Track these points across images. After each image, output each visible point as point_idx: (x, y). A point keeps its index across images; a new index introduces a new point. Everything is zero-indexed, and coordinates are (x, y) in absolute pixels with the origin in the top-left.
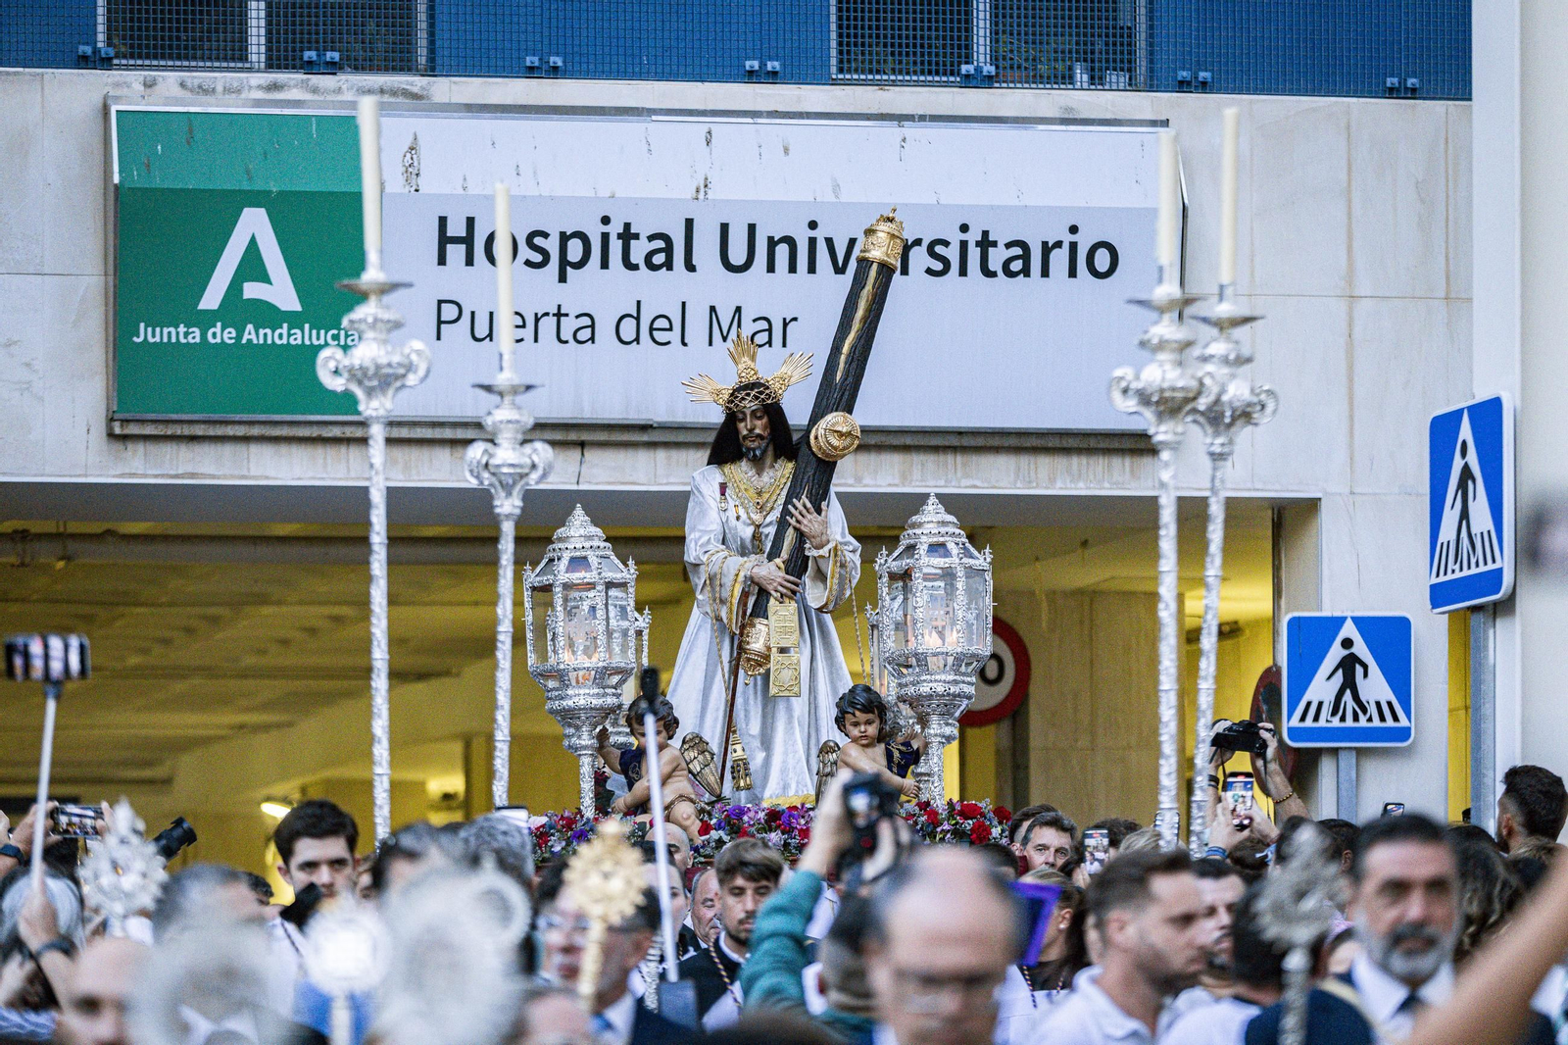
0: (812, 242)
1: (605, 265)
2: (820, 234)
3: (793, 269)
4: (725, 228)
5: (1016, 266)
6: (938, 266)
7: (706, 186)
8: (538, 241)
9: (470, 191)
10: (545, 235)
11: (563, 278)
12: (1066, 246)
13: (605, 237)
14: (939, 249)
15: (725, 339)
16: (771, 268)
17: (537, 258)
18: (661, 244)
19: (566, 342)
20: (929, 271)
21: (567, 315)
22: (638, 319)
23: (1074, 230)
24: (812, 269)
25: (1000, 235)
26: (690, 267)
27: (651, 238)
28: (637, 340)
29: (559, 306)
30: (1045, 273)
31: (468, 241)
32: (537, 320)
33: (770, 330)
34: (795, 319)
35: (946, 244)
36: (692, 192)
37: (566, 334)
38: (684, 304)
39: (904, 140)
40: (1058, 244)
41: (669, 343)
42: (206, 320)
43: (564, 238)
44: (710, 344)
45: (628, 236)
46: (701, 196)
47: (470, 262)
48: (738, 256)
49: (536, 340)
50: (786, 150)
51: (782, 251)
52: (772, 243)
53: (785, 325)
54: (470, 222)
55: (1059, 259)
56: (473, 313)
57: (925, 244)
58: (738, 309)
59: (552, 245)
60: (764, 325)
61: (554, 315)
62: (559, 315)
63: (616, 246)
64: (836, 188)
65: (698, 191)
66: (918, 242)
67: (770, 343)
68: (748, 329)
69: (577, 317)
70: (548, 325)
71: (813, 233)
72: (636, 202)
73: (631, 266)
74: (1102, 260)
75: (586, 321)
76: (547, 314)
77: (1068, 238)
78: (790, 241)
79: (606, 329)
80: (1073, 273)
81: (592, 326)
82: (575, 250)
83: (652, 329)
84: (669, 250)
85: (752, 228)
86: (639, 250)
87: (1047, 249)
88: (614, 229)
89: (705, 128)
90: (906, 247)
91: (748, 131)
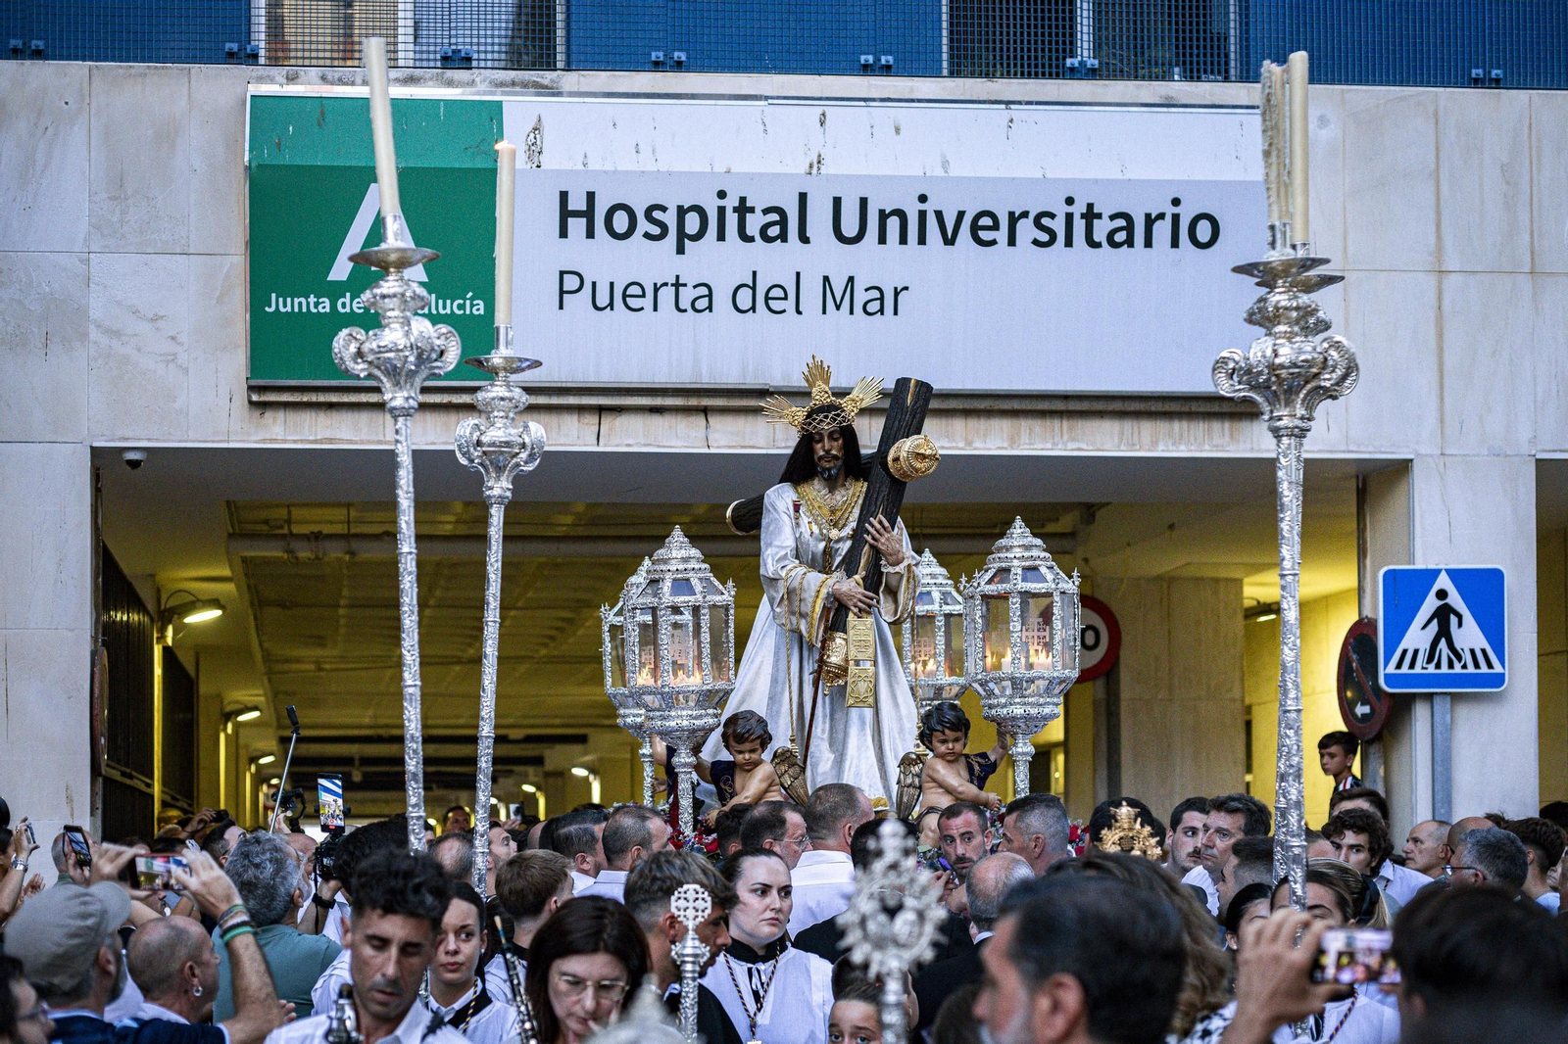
0: (922, 215)
1: (721, 237)
2: (930, 207)
3: (903, 240)
4: (837, 202)
5: (1120, 237)
6: (1044, 237)
7: (819, 162)
8: (657, 214)
9: (591, 167)
10: (664, 209)
11: (681, 250)
12: (1169, 218)
13: (722, 211)
14: (1045, 221)
15: (838, 308)
16: (882, 240)
17: (656, 230)
18: (775, 217)
19: (685, 311)
20: (1036, 242)
21: (685, 285)
22: (754, 289)
23: (1176, 202)
24: (922, 241)
25: (1105, 208)
26: (804, 239)
27: (766, 211)
28: (753, 308)
29: (678, 277)
30: (1148, 243)
31: (589, 214)
32: (656, 290)
33: (882, 299)
34: (906, 288)
35: (1052, 216)
36: (804, 168)
37: (685, 303)
38: (798, 274)
39: (1011, 121)
40: (1161, 216)
41: (784, 311)
42: (335, 291)
43: (682, 212)
44: (824, 312)
45: (743, 209)
46: (815, 171)
47: (590, 234)
48: (850, 228)
49: (655, 309)
50: (897, 130)
51: (893, 223)
52: (883, 216)
53: (897, 294)
54: (591, 196)
55: (1162, 230)
56: (594, 284)
57: (1032, 216)
58: (851, 279)
59: (670, 218)
60: (876, 294)
61: (672, 285)
62: (677, 285)
63: (732, 219)
64: (945, 164)
65: (811, 166)
66: (1025, 214)
67: (881, 311)
68: (861, 297)
69: (695, 287)
70: (667, 295)
71: (923, 207)
72: (751, 177)
73: (746, 238)
74: (1204, 231)
75: (704, 291)
76: (666, 284)
77: (1170, 210)
78: (901, 214)
79: (722, 299)
80: (1175, 243)
81: (710, 296)
82: (692, 223)
83: (767, 298)
84: (783, 222)
85: (864, 202)
86: (754, 223)
87: (1150, 221)
88: (731, 202)
89: (820, 110)
90: (1013, 219)
91: (860, 112)
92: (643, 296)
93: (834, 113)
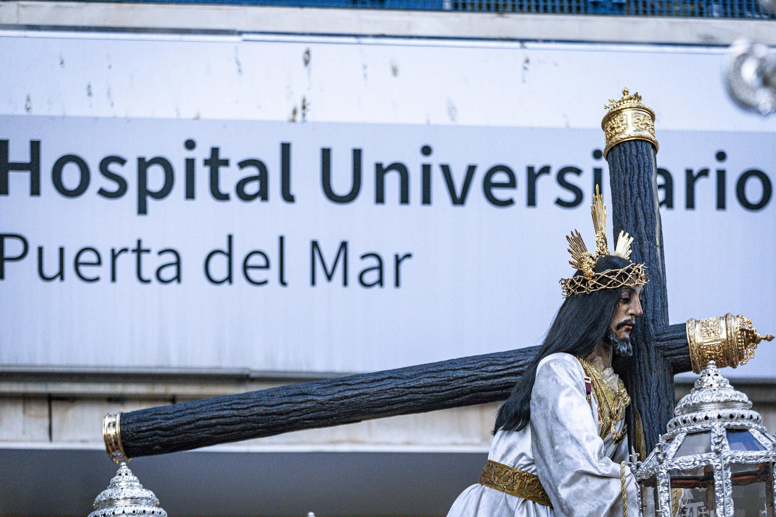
0: (426, 170)
1: (190, 194)
2: (434, 160)
3: (405, 199)
4: (326, 154)
6: (569, 196)
7: (304, 108)
8: (114, 168)
9: (35, 111)
10: (122, 161)
11: (142, 209)
12: (713, 175)
13: (190, 164)
14: (570, 178)
15: (329, 277)
16: (380, 198)
17: (113, 187)
18: (253, 171)
19: (148, 281)
20: (560, 202)
21: (148, 251)
22: (229, 255)
23: (721, 156)
24: (426, 199)
26: (288, 198)
27: (243, 165)
28: (229, 279)
29: (139, 242)
30: (690, 204)
31: (33, 167)
32: (114, 256)
33: (380, 268)
34: (408, 256)
35: (578, 172)
36: (288, 114)
37: (148, 272)
38: (282, 239)
39: (527, 61)
40: (704, 173)
41: (266, 282)
43: (143, 165)
44: (313, 282)
45: (215, 162)
46: (299, 117)
47: (35, 190)
48: (342, 184)
49: (114, 279)
50: (395, 71)
51: (392, 180)
52: (381, 171)
53: (398, 261)
54: (35, 146)
55: (706, 189)
56: (40, 250)
57: (554, 172)
58: (344, 245)
59: (129, 172)
60: (373, 262)
61: (133, 251)
62: (139, 251)
63: (202, 174)
64: (452, 110)
65: (295, 112)
66: (546, 170)
67: (380, 282)
68: (356, 266)
69: (160, 253)
70: (127, 262)
71: (427, 160)
72: (225, 124)
73: (220, 196)
74: (754, 190)
75: (171, 258)
76: (125, 250)
77: (714, 166)
78: (401, 169)
79: (192, 267)
80: (721, 204)
81: (178, 263)
82: (156, 178)
83: (246, 267)
84: (263, 177)
85: (357, 154)
86: (229, 179)
87: (691, 178)
88: (201, 154)
89: (303, 48)
90: (533, 176)
91: (349, 49)
92: (99, 263)
93: (321, 50)
